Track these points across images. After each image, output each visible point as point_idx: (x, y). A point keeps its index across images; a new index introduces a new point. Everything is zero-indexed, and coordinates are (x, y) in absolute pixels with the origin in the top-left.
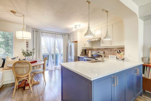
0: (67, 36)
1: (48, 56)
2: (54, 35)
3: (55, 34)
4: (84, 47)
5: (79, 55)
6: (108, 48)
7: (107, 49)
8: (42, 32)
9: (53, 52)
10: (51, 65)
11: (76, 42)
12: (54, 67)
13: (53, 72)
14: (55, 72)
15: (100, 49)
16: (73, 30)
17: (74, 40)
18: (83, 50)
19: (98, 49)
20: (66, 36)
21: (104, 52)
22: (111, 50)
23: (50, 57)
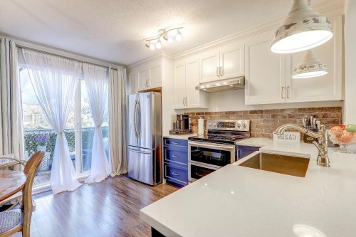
0: (121, 73)
1: (53, 138)
2: (76, 64)
3: (79, 61)
4: (183, 107)
5: (166, 134)
6: (263, 109)
7: (262, 112)
8: (19, 47)
9: (70, 126)
10: (64, 172)
11: (159, 90)
12: (75, 176)
13: (74, 197)
14: (80, 195)
15: (234, 113)
16: (152, 48)
17: (147, 86)
18: (178, 116)
19: (226, 113)
20: (119, 72)
21: (251, 122)
22: (273, 116)
23: (62, 142)
